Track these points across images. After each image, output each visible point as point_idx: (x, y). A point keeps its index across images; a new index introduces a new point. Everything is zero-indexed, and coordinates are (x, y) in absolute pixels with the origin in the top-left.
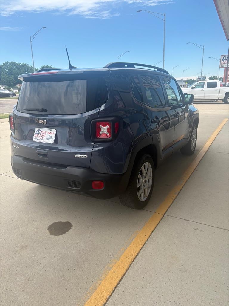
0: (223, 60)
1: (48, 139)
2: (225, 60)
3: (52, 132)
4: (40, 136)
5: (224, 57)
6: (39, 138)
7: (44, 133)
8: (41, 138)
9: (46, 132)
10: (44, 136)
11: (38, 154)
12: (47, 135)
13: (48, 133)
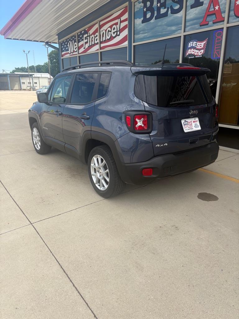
9: (191, 122)
13: (194, 122)
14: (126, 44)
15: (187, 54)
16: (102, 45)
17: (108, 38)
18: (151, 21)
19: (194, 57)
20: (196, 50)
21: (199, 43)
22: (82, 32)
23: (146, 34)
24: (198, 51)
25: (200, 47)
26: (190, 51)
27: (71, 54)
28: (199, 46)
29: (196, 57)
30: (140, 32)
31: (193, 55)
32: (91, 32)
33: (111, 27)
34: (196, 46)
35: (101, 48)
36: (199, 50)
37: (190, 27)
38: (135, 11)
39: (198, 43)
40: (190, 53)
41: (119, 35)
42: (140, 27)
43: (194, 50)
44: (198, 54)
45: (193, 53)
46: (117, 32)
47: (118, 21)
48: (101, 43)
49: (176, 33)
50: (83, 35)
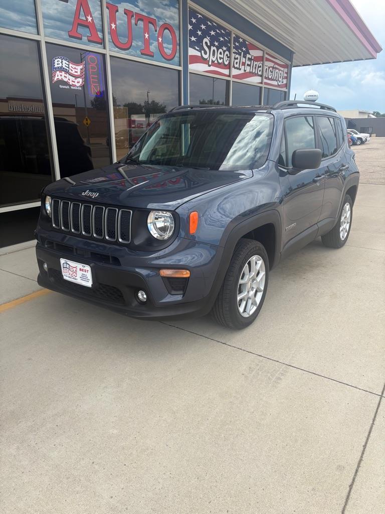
15: (55, 79)
19: (68, 87)
20: (69, 76)
21: (74, 66)
24: (74, 78)
25: (76, 72)
26: (59, 75)
28: (74, 70)
29: (72, 87)
31: (66, 83)
34: (68, 69)
36: (76, 77)
37: (52, 30)
39: (71, 65)
40: (60, 78)
43: (66, 75)
44: (73, 83)
45: (66, 80)
49: (23, 29)
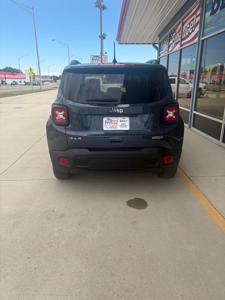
0: (93, 60)
1: (121, 126)
2: (94, 60)
3: (124, 120)
4: (112, 125)
5: (93, 58)
6: (110, 127)
7: (116, 122)
8: (114, 126)
9: (117, 120)
10: (117, 123)
11: (111, 141)
12: (120, 124)
13: (121, 121)
14: (197, 39)
16: (183, 42)
17: (187, 34)
18: (217, 12)
22: (172, 31)
23: (212, 27)
27: (165, 53)
30: (208, 25)
32: (177, 30)
33: (189, 23)
35: (181, 46)
38: (207, 3)
41: (194, 31)
42: (208, 20)
46: (193, 28)
47: (194, 16)
48: (182, 40)
50: (172, 34)
